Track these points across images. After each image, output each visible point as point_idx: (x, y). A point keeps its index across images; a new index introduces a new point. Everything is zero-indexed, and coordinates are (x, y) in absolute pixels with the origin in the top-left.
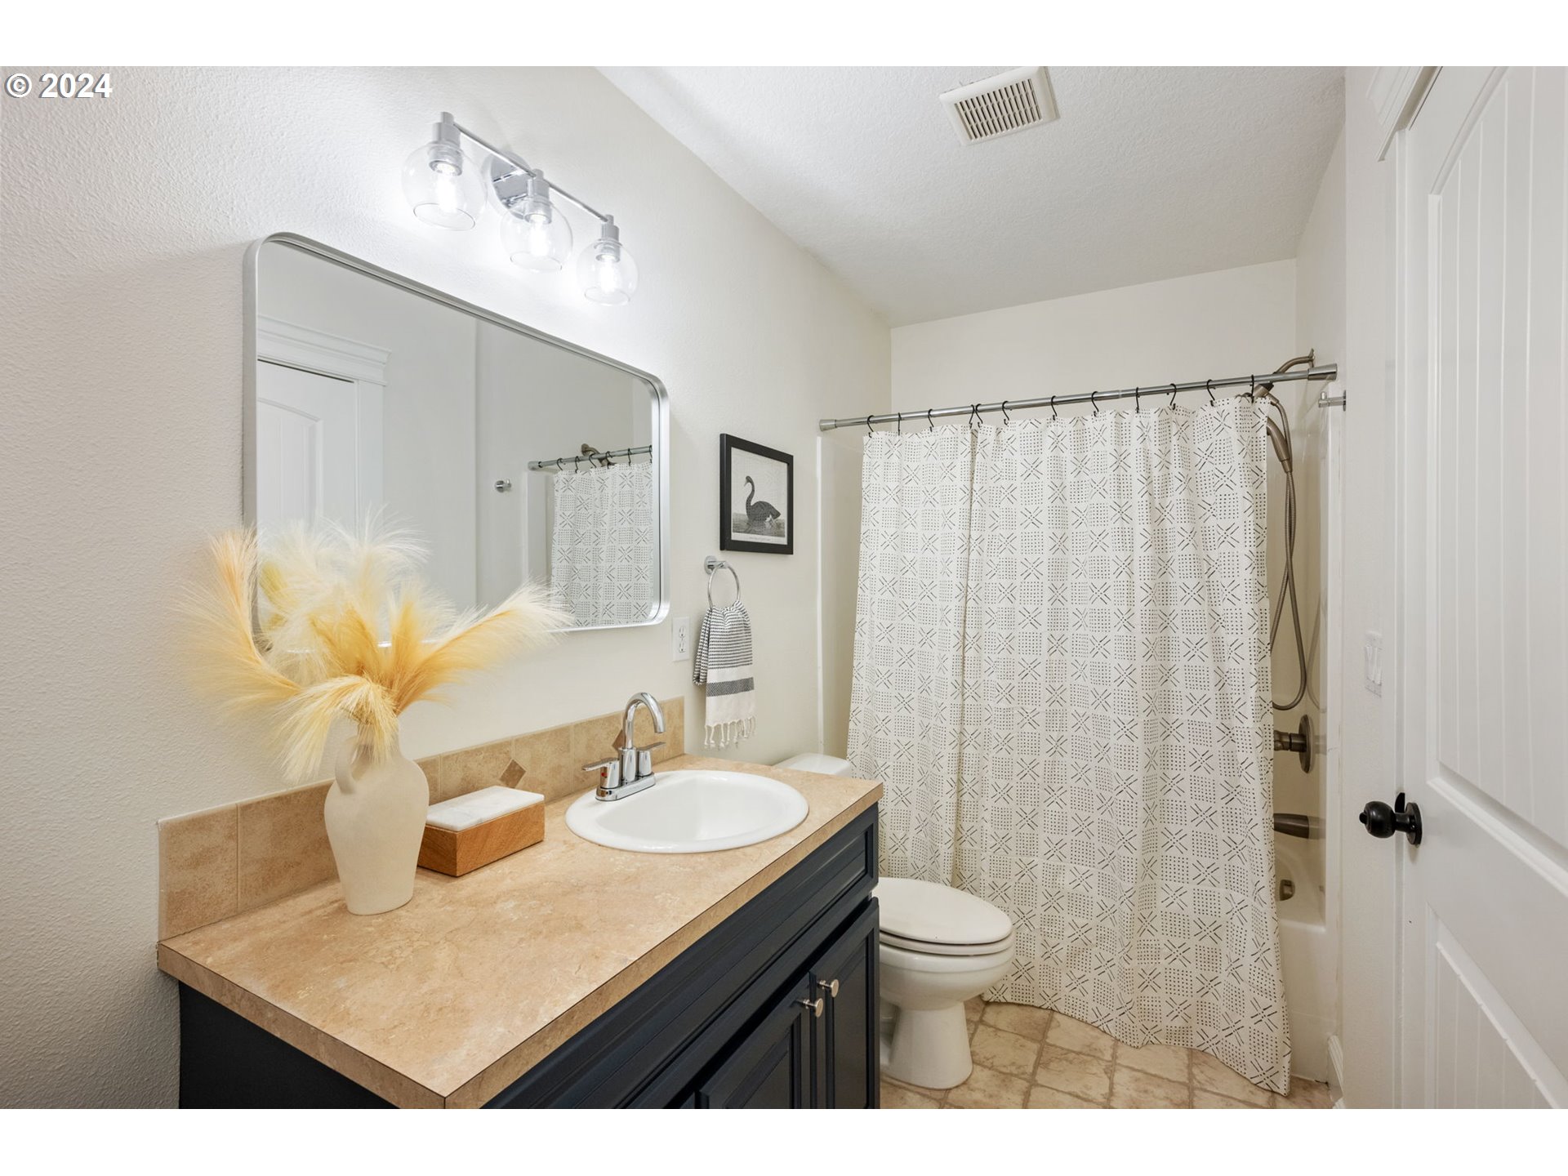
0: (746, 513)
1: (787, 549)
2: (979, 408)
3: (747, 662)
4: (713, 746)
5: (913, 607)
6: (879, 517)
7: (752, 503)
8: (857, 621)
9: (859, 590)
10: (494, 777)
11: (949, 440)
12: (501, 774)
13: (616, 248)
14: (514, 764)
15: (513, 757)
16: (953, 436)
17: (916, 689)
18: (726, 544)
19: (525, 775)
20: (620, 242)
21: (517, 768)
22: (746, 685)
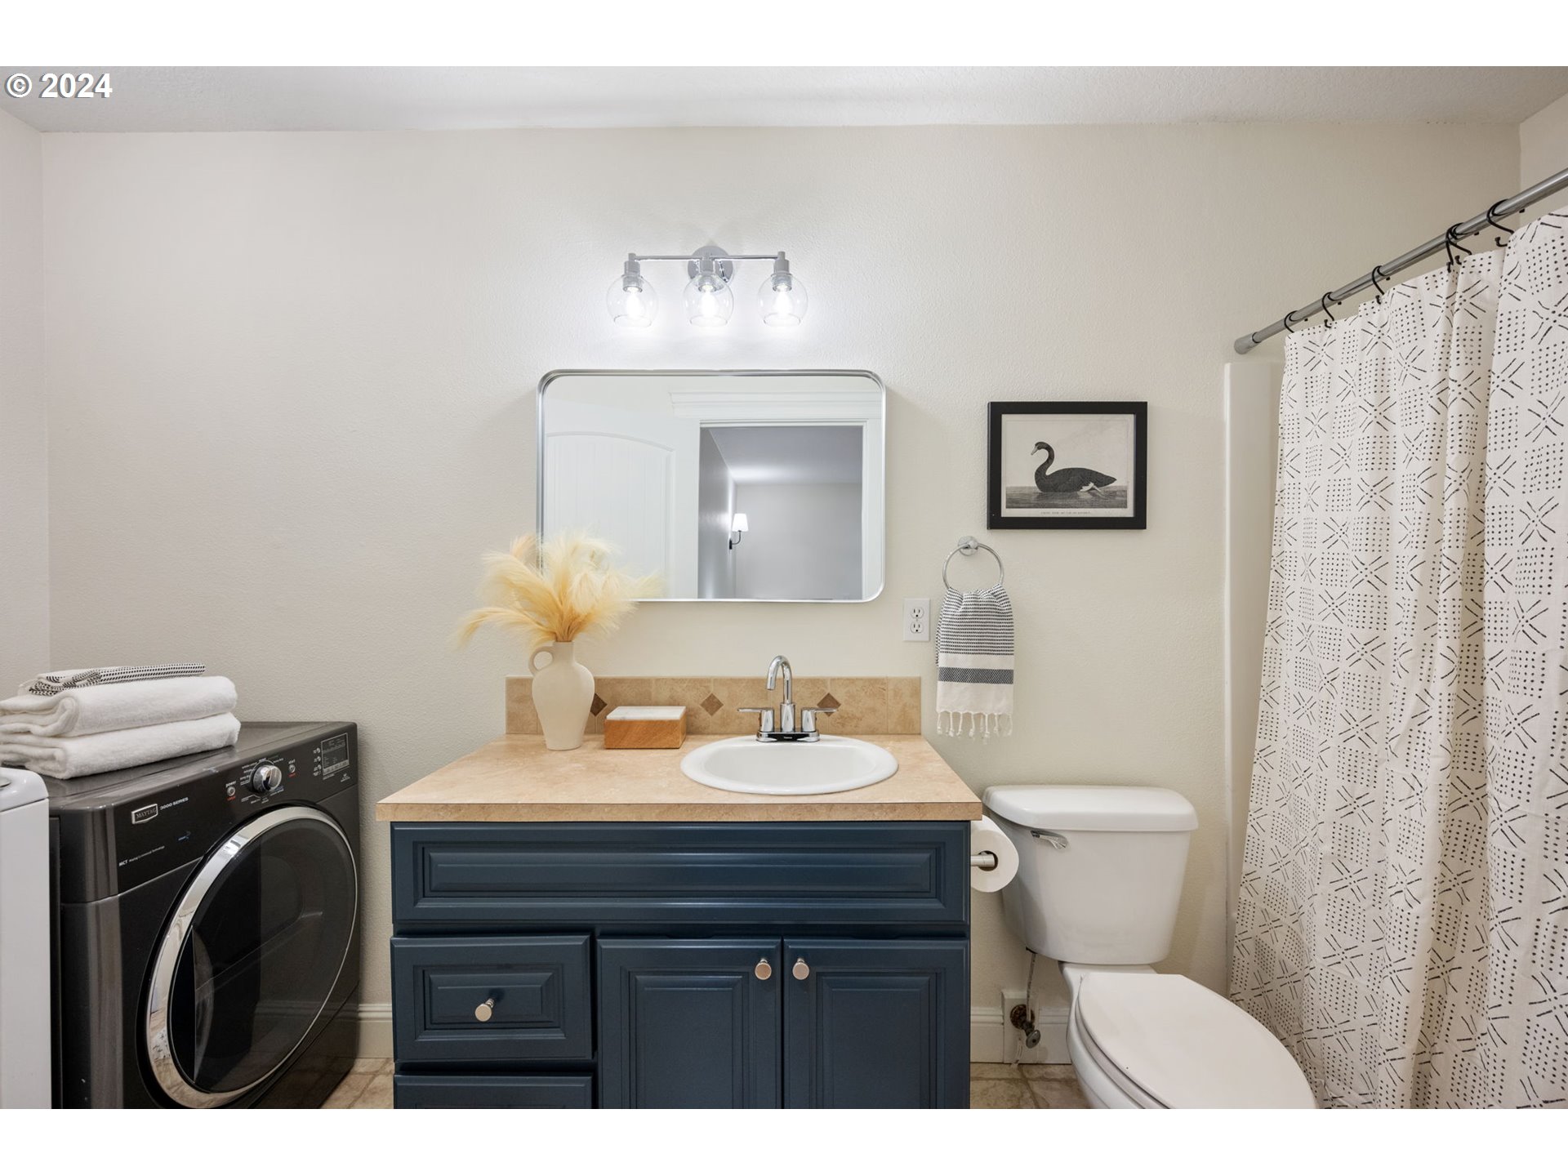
0: (1036, 485)
1: (1138, 522)
2: (1458, 231)
3: (1007, 650)
4: (940, 732)
5: (1341, 600)
6: (1299, 463)
7: (1049, 472)
8: (1270, 620)
9: (1273, 574)
10: (695, 701)
11: (1403, 311)
12: (702, 701)
13: (788, 278)
14: (712, 697)
15: (712, 691)
16: (1408, 301)
17: (1336, 734)
18: (996, 522)
19: (723, 707)
20: (790, 272)
21: (715, 700)
22: (1004, 677)
